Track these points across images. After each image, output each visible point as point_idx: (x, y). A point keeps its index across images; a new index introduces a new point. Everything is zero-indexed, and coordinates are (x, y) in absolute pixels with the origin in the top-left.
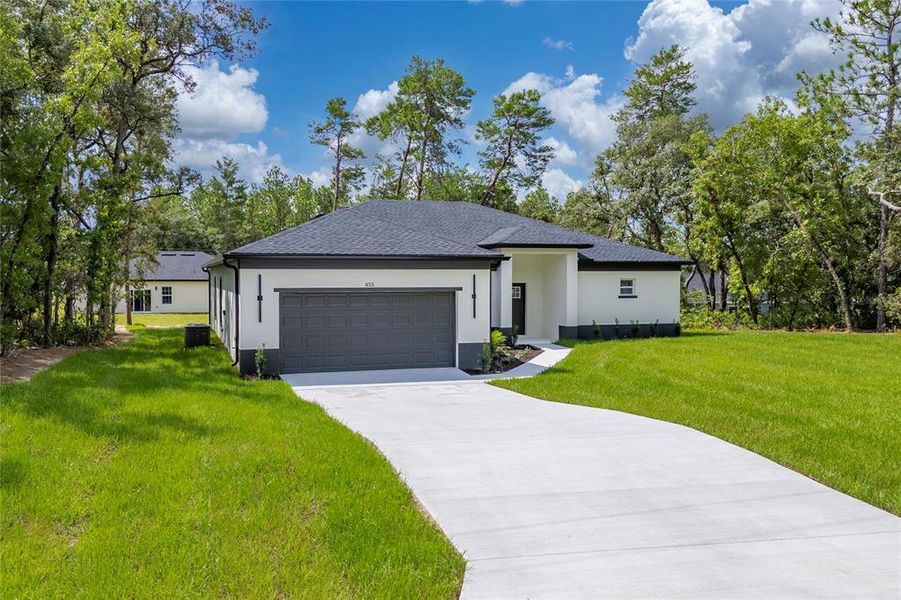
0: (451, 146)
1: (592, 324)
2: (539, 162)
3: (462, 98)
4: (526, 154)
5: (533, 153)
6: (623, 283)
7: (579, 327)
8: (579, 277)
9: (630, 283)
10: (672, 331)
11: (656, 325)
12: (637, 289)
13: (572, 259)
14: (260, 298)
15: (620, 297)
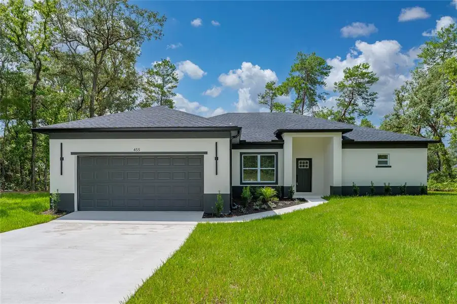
0: (320, 97)
1: (352, 185)
2: (370, 102)
3: (325, 71)
4: (363, 98)
5: (366, 97)
6: (380, 157)
7: (342, 186)
8: (343, 152)
9: (385, 157)
10: (420, 191)
11: (404, 186)
12: (391, 161)
13: (337, 139)
14: (62, 159)
15: (377, 167)
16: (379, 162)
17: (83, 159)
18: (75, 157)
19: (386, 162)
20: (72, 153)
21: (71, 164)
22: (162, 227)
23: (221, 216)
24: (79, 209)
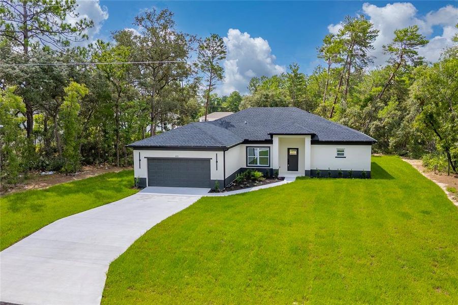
6: (338, 151)
7: (311, 170)
8: (311, 147)
9: (342, 151)
12: (346, 153)
13: (308, 140)
14: (140, 160)
15: (336, 157)
16: (338, 154)
17: (150, 160)
18: (146, 159)
19: (343, 154)
20: (145, 158)
21: (144, 163)
22: (185, 198)
23: (219, 192)
24: (149, 186)
